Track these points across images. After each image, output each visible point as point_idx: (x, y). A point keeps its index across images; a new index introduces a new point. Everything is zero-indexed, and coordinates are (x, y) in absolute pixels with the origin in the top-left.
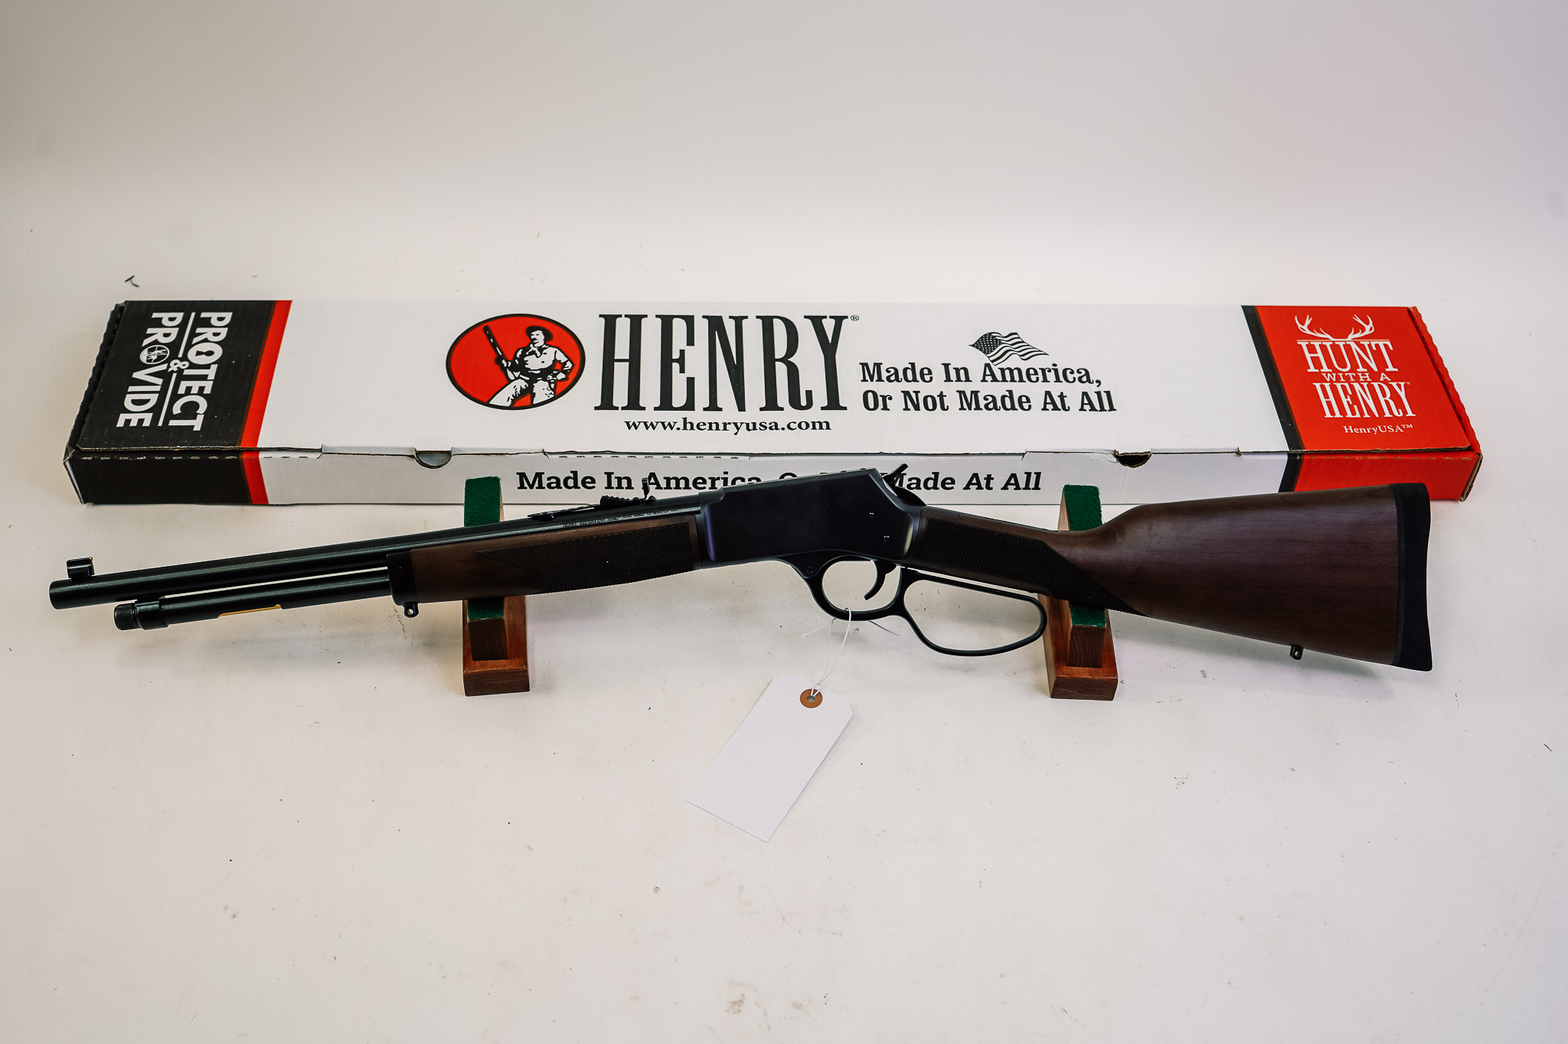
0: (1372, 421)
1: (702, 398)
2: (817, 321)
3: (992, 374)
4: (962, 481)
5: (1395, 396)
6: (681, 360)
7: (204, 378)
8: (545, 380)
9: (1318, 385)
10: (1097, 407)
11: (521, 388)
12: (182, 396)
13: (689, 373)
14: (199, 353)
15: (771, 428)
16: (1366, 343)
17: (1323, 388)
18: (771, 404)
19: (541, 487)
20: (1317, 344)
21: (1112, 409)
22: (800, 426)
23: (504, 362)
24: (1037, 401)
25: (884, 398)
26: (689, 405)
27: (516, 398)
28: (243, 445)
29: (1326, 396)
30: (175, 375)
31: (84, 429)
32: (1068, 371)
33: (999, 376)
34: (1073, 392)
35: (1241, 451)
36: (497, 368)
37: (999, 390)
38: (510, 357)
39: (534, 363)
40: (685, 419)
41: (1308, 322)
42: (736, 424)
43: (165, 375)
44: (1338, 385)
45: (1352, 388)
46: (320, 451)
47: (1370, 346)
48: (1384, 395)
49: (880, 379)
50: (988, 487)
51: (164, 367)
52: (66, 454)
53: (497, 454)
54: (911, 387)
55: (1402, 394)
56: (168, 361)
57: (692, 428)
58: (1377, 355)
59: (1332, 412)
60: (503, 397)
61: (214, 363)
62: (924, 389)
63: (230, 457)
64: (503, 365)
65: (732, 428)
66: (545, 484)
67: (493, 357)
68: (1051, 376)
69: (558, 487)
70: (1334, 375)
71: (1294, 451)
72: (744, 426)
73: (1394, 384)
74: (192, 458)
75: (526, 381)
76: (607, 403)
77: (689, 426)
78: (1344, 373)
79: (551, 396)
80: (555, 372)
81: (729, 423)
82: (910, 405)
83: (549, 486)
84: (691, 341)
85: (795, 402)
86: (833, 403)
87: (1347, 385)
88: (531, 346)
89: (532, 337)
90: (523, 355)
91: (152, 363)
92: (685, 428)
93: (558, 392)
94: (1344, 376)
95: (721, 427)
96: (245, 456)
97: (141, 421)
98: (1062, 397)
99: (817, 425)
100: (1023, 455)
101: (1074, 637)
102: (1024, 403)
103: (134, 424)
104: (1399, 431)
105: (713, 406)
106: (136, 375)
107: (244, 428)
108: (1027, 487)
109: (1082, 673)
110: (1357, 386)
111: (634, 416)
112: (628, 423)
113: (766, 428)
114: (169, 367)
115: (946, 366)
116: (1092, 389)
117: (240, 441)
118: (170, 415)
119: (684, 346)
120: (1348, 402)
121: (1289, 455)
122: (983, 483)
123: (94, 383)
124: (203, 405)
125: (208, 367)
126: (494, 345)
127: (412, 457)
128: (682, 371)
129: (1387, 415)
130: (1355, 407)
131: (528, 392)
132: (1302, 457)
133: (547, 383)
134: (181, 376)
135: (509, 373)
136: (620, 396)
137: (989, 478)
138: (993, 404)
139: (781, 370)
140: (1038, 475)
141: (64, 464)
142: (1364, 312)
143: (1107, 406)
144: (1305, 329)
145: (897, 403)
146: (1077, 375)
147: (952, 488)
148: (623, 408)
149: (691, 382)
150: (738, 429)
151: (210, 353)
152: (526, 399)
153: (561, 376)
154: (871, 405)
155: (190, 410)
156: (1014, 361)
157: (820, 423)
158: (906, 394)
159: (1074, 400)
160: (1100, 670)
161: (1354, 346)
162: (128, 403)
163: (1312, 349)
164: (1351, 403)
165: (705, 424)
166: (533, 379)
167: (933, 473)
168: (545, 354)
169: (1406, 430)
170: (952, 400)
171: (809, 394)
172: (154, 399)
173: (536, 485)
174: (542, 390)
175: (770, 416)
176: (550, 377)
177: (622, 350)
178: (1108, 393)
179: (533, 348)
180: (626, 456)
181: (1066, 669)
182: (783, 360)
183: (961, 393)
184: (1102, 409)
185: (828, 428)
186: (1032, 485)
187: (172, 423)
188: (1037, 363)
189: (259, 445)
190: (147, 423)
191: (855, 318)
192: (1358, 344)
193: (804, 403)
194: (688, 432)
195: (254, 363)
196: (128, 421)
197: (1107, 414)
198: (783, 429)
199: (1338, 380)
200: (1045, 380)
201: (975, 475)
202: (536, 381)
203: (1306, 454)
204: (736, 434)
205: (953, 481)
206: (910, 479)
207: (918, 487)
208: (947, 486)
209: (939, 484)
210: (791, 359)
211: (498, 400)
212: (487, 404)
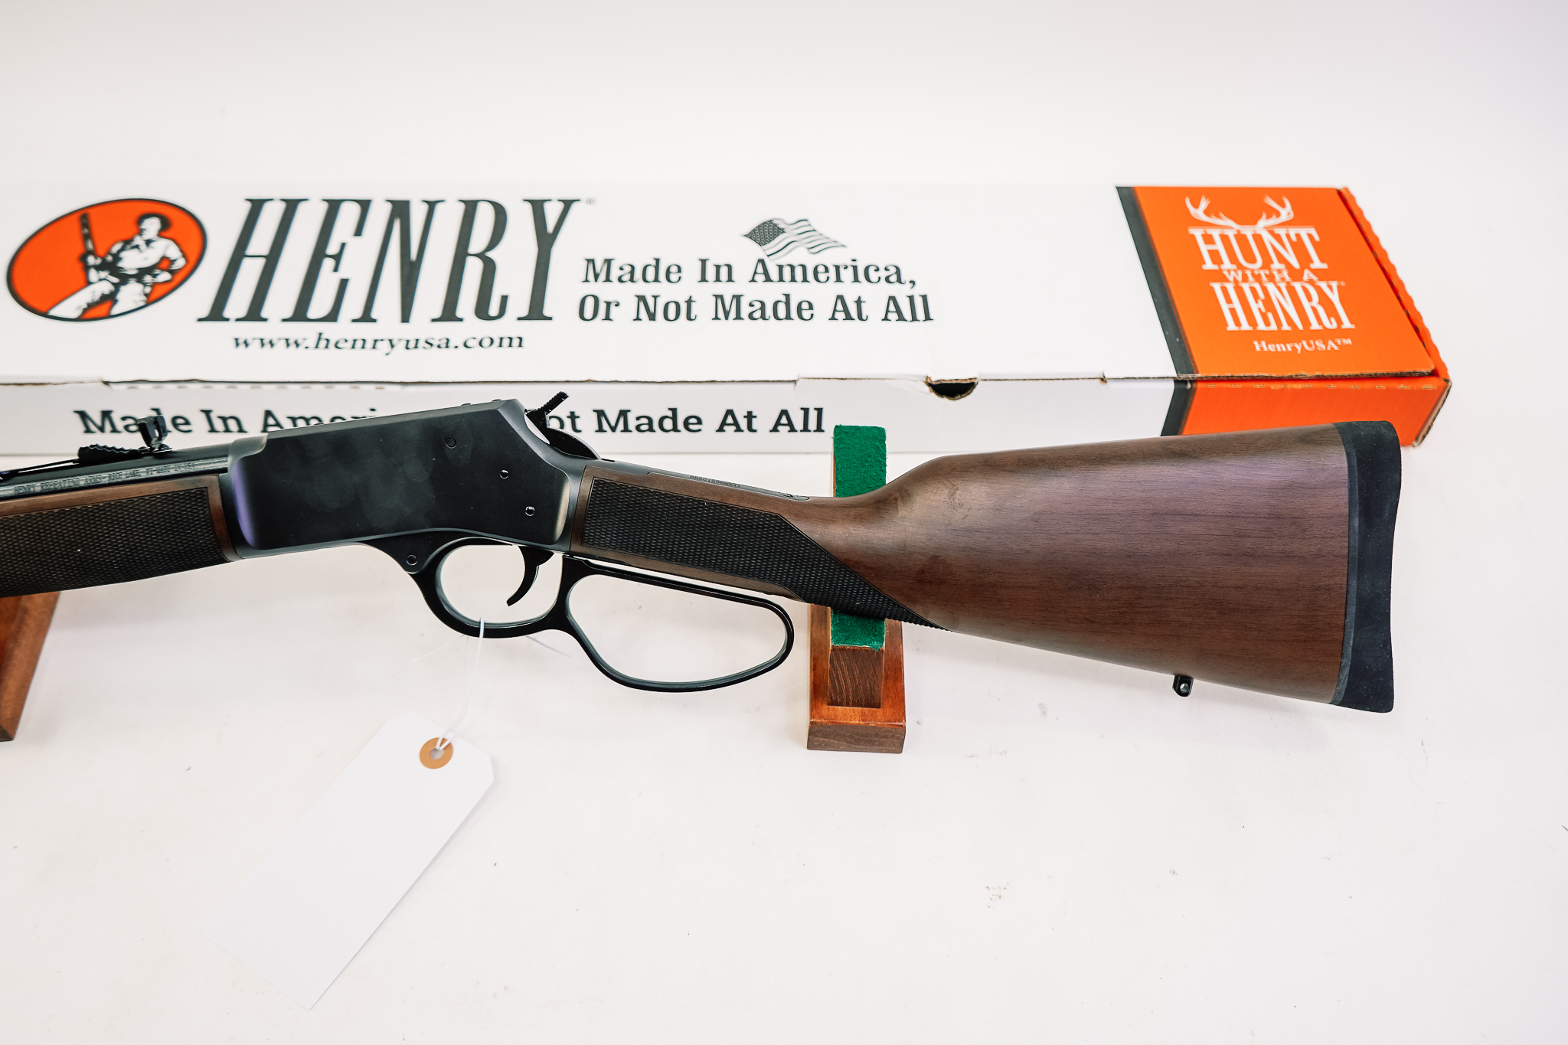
0: (1294, 335)
1: (353, 305)
2: (538, 206)
3: (766, 273)
4: (712, 421)
5: (1325, 301)
6: (337, 258)
8: (140, 281)
9: (1217, 287)
10: (907, 314)
11: (102, 293)
13: (343, 273)
15: (438, 346)
16: (1282, 232)
17: (1224, 290)
18: (449, 313)
20: (1215, 234)
21: (928, 318)
22: (481, 340)
23: (91, 258)
24: (823, 308)
25: (608, 304)
26: (332, 316)
27: (91, 306)
29: (1229, 300)
32: (871, 270)
33: (774, 274)
34: (875, 297)
35: (1107, 376)
36: (78, 266)
37: (771, 293)
38: (101, 251)
40: (320, 335)
41: (1204, 204)
42: (391, 341)
44: (1246, 287)
45: (1265, 290)
47: (1288, 236)
48: (1310, 299)
49: (608, 279)
50: (750, 429)
54: (648, 290)
55: (1335, 297)
57: (326, 347)
58: (1298, 247)
59: (1237, 323)
60: (72, 306)
62: (666, 292)
64: (89, 262)
65: (384, 346)
67: (79, 250)
68: (847, 275)
70: (1240, 273)
71: (1183, 376)
72: (402, 343)
73: (1323, 285)
75: (112, 283)
76: (217, 313)
77: (323, 343)
78: (1253, 271)
79: (142, 303)
80: (157, 272)
81: (383, 340)
82: (643, 314)
84: (358, 232)
85: (482, 311)
86: (536, 312)
87: (1257, 286)
88: (137, 237)
89: (143, 226)
90: (121, 250)
92: (317, 346)
93: (152, 299)
94: (1253, 275)
95: (369, 344)
98: (859, 302)
99: (506, 342)
100: (794, 382)
101: (836, 663)
102: (803, 311)
104: (1332, 348)
105: (365, 316)
108: (806, 429)
109: (850, 715)
110: (1271, 288)
111: (252, 329)
112: (237, 340)
113: (432, 347)
115: (704, 262)
116: (901, 293)
119: (347, 238)
120: (1259, 309)
121: (1176, 381)
122: (743, 423)
126: (87, 237)
128: (336, 269)
129: (1315, 325)
130: (1270, 316)
131: (110, 299)
132: (1195, 385)
133: (140, 286)
135: (93, 272)
136: (239, 304)
137: (750, 416)
138: (761, 312)
139: (473, 269)
140: (820, 411)
142: (1278, 193)
143: (920, 314)
144: (1199, 213)
145: (626, 310)
146: (883, 274)
147: (700, 430)
148: (237, 320)
149: (344, 284)
150: (393, 347)
152: (101, 310)
153: (164, 276)
154: (588, 313)
156: (799, 256)
157: (511, 339)
158: (642, 299)
159: (875, 306)
160: (879, 712)
161: (1267, 238)
163: (1208, 239)
164: (1263, 310)
165: (346, 341)
166: (124, 279)
167: (670, 409)
168: (153, 247)
169: (1342, 347)
170: (704, 307)
171: (504, 299)
174: (130, 295)
175: (442, 330)
176: (148, 279)
177: (261, 241)
178: (924, 298)
179: (137, 241)
181: (826, 710)
182: (480, 255)
183: (719, 297)
184: (914, 318)
185: (520, 345)
186: (813, 425)
188: (830, 258)
191: (590, 201)
192: (1272, 233)
193: (494, 310)
194: (321, 351)
197: (921, 325)
198: (456, 348)
199: (1245, 279)
200: (838, 280)
201: (730, 412)
202: (126, 284)
203: (1201, 380)
204: (388, 353)
205: (699, 422)
206: (638, 419)
207: (651, 429)
208: (692, 427)
209: (680, 426)
210: (489, 254)
211: (62, 309)
212: (45, 314)
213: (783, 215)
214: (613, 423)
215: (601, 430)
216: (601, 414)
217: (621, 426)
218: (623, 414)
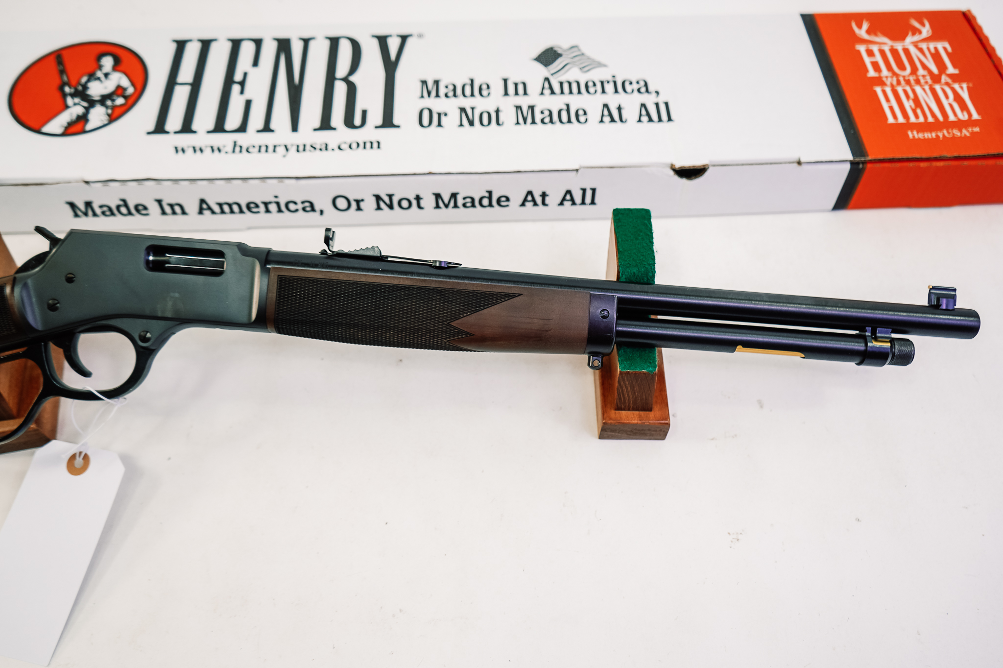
0: (936, 126)
1: (257, 119)
2: (382, 41)
3: (551, 88)
4: (517, 198)
5: (958, 98)
6: (242, 84)
8: (103, 105)
9: (878, 90)
10: (655, 116)
11: (77, 114)
13: (248, 95)
15: (320, 150)
16: (924, 46)
17: (884, 92)
18: (326, 124)
19: (95, 215)
20: (875, 49)
21: (670, 119)
22: (351, 145)
23: (66, 88)
24: (595, 113)
25: (439, 115)
26: (243, 128)
27: (70, 124)
29: (888, 100)
32: (627, 84)
33: (557, 88)
34: (631, 103)
35: (802, 160)
36: (58, 95)
37: (555, 103)
38: (74, 82)
39: (96, 89)
40: (235, 142)
41: (865, 26)
42: (286, 146)
44: (900, 90)
45: (914, 91)
47: (928, 49)
48: (947, 97)
49: (437, 95)
50: (544, 204)
54: (467, 103)
55: (965, 95)
57: (240, 152)
58: (936, 56)
59: (895, 116)
60: (57, 125)
62: (481, 104)
64: (64, 91)
65: (281, 150)
66: (98, 213)
67: (56, 82)
68: (609, 88)
69: (113, 214)
70: (895, 79)
71: (857, 159)
72: (294, 147)
73: (956, 86)
75: (83, 107)
76: (160, 128)
77: (237, 149)
78: (904, 77)
79: (106, 122)
80: (115, 98)
81: (280, 146)
82: (465, 122)
83: (104, 214)
84: (256, 63)
85: (349, 122)
86: (388, 121)
87: (908, 89)
88: (98, 71)
89: (101, 64)
90: (88, 81)
92: (233, 152)
93: (113, 118)
94: (905, 80)
95: (271, 149)
98: (619, 109)
99: (368, 145)
100: (577, 170)
101: (622, 383)
102: (579, 116)
104: (965, 135)
108: (583, 203)
109: (631, 417)
110: (918, 89)
111: (186, 140)
112: (176, 148)
113: (316, 150)
115: (505, 81)
116: (650, 100)
119: (248, 68)
120: (911, 106)
121: (852, 163)
122: (539, 200)
126: (62, 72)
128: (242, 92)
129: (952, 118)
130: (919, 111)
131: (83, 119)
132: (865, 165)
133: (104, 109)
135: (69, 100)
136: (175, 120)
137: (544, 195)
138: (549, 118)
139: (340, 89)
140: (594, 190)
142: (920, 16)
143: (664, 116)
144: (862, 33)
145: (453, 119)
146: (635, 86)
147: (507, 206)
148: (175, 132)
149: (248, 103)
150: (287, 151)
152: (78, 127)
153: (120, 101)
154: (426, 121)
156: (573, 74)
157: (372, 143)
158: (463, 110)
159: (631, 112)
160: (651, 415)
161: (913, 51)
163: (870, 53)
164: (913, 106)
165: (254, 147)
166: (92, 103)
167: (487, 192)
168: (110, 79)
169: (972, 133)
170: (508, 115)
171: (364, 113)
173: (90, 213)
174: (97, 116)
175: (321, 137)
176: (109, 103)
177: (186, 73)
178: (667, 104)
179: (99, 74)
180: (169, 183)
181: (613, 414)
182: (345, 80)
183: (519, 108)
184: (660, 120)
185: (379, 148)
186: (588, 199)
188: (596, 75)
191: (420, 36)
192: (916, 47)
193: (357, 121)
194: (237, 155)
197: (665, 125)
198: (333, 150)
199: (899, 83)
200: (603, 92)
201: (530, 193)
202: (94, 107)
203: (871, 162)
204: (284, 156)
205: (508, 199)
206: (464, 198)
207: (473, 206)
208: (503, 204)
209: (494, 202)
210: (351, 78)
211: (50, 127)
212: (38, 131)
213: (561, 43)
214: (446, 201)
215: (438, 207)
216: (438, 196)
217: (452, 204)
218: (454, 196)
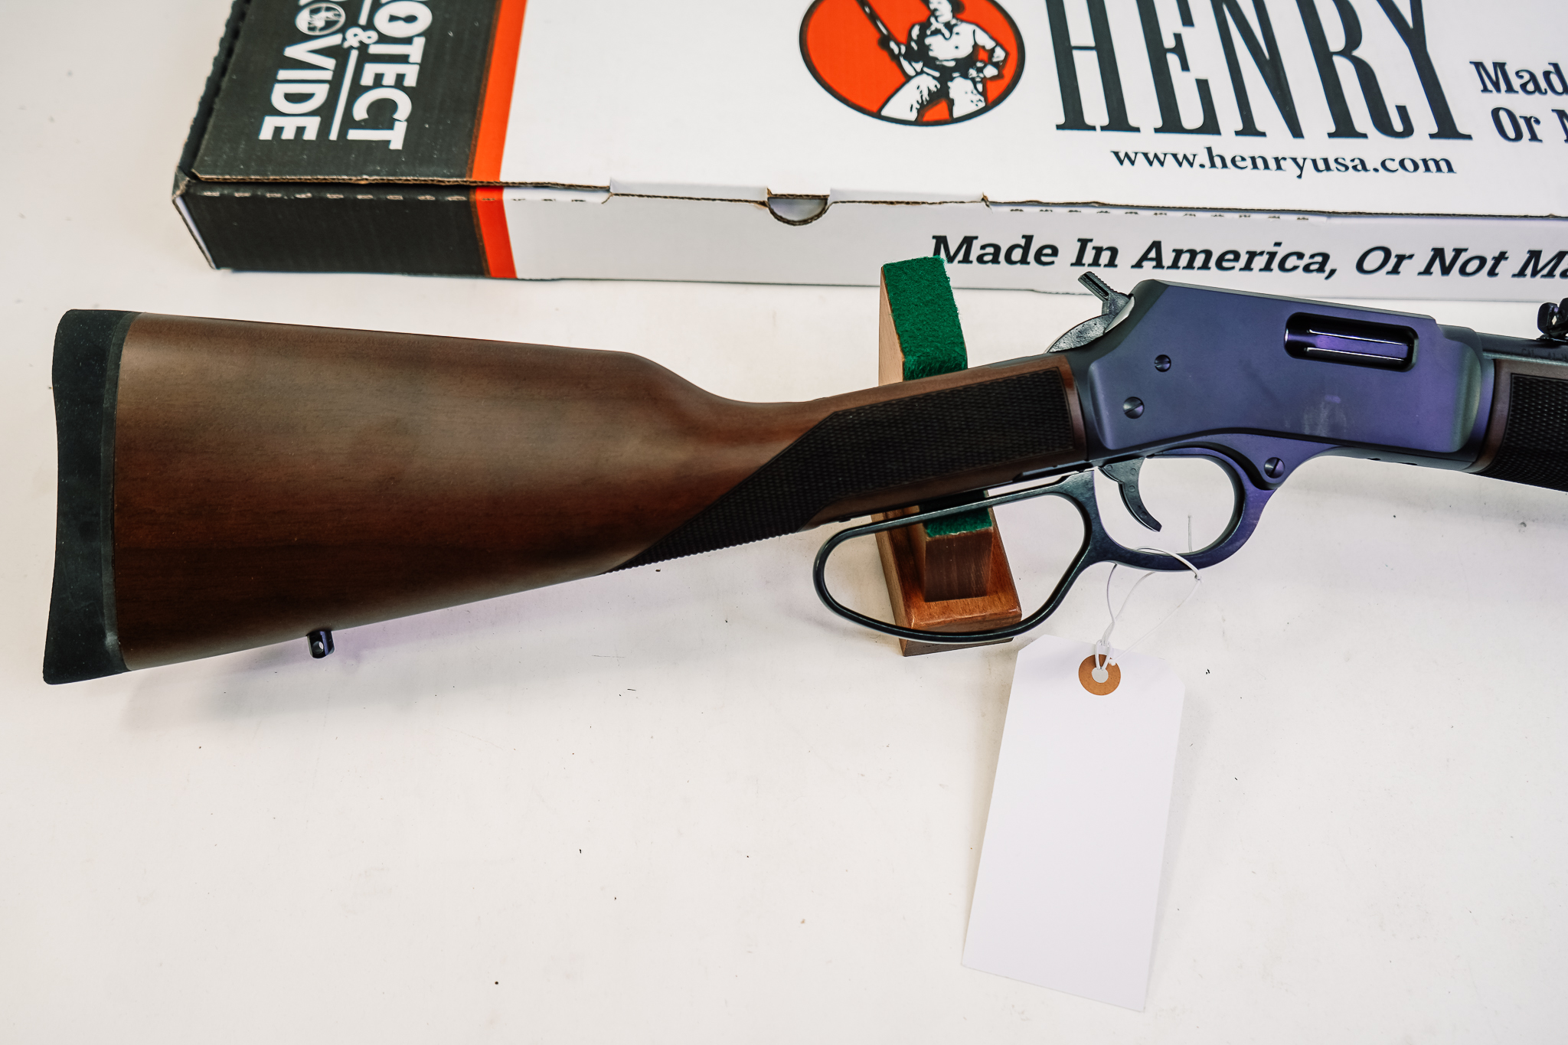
1: (1228, 116)
6: (1179, 49)
7: (403, 59)
8: (965, 76)
11: (929, 90)
12: (368, 89)
13: (1197, 71)
14: (393, 18)
15: (1355, 168)
18: (1344, 128)
19: (966, 260)
22: (1402, 163)
23: (893, 45)
25: (1528, 120)
26: (1211, 126)
27: (923, 108)
28: (478, 176)
30: (354, 54)
31: (204, 142)
36: (885, 55)
39: (942, 50)
40: (1209, 150)
42: (1294, 160)
43: (339, 53)
46: (607, 189)
49: (1510, 89)
51: (335, 40)
52: (176, 186)
53: (908, 203)
54: (1565, 103)
56: (343, 30)
57: (1224, 166)
60: (904, 103)
61: (419, 35)
63: (455, 198)
64: (892, 51)
65: (1290, 167)
66: (973, 257)
67: (874, 37)
69: (995, 261)
72: (1309, 165)
74: (390, 197)
75: (934, 78)
76: (1074, 119)
77: (1218, 162)
79: (982, 105)
80: (979, 64)
81: (1284, 159)
83: (980, 260)
84: (1187, 20)
85: (1382, 122)
86: (1447, 128)
88: (933, 20)
89: (932, 7)
90: (922, 35)
91: (317, 33)
92: (1213, 165)
93: (993, 97)
95: (1272, 163)
96: (480, 197)
97: (300, 130)
99: (1432, 165)
103: (288, 134)
105: (1249, 128)
106: (292, 52)
107: (475, 146)
111: (1122, 141)
112: (1116, 154)
113: (1347, 168)
114: (344, 39)
117: (471, 170)
118: (349, 122)
119: (1179, 27)
123: (222, 66)
124: (404, 106)
125: (408, 41)
127: (763, 204)
128: (1185, 67)
131: (941, 97)
133: (969, 83)
134: (365, 57)
135: (905, 64)
136: (1095, 109)
139: (1345, 70)
141: (174, 202)
145: (1552, 128)
148: (1103, 128)
149: (1203, 86)
150: (1301, 168)
151: (411, 19)
152: (940, 110)
153: (990, 71)
154: (1510, 133)
155: (382, 114)
157: (1437, 163)
158: (1562, 114)
162: (278, 99)
165: (1243, 159)
166: (945, 76)
168: (957, 34)
171: (1402, 111)
172: (321, 93)
173: (960, 256)
174: (963, 94)
175: (1347, 148)
176: (973, 73)
177: (1080, 31)
179: (935, 25)
180: (1122, 212)
182: (1346, 53)
185: (1450, 169)
187: (354, 135)
189: (504, 178)
190: (311, 135)
193: (1398, 126)
194: (1219, 171)
195: (486, 36)
196: (278, 131)
198: (1376, 170)
202: (952, 79)
204: (1300, 176)
210: (1356, 53)
211: (894, 109)
212: (877, 115)
214: (1541, 265)
215: (1518, 274)
216: (1534, 255)
217: (1546, 270)
218: (1560, 256)
